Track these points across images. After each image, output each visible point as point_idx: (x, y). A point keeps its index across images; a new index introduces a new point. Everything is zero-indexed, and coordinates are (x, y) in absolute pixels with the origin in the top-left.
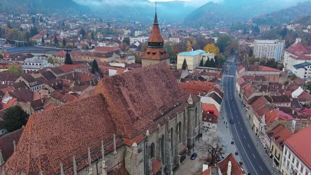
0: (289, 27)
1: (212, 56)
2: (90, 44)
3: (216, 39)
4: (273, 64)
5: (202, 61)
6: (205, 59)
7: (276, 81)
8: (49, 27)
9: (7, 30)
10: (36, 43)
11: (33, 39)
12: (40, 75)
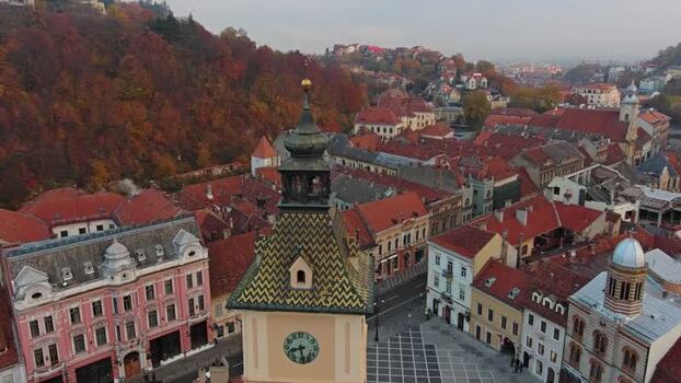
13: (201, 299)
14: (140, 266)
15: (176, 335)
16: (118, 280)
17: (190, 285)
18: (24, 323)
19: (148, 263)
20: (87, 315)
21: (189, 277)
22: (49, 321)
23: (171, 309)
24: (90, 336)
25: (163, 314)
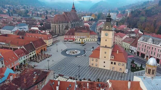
1: (93, 18)
5: (89, 19)
8: (31, 10)
11: (28, 14)
12: (41, 21)
14: (153, 43)
16: (147, 43)
17: (159, 51)
18: (138, 43)
19: (155, 44)
20: (144, 46)
21: (159, 50)
22: (140, 44)
23: (155, 53)
24: (144, 49)
25: (153, 53)
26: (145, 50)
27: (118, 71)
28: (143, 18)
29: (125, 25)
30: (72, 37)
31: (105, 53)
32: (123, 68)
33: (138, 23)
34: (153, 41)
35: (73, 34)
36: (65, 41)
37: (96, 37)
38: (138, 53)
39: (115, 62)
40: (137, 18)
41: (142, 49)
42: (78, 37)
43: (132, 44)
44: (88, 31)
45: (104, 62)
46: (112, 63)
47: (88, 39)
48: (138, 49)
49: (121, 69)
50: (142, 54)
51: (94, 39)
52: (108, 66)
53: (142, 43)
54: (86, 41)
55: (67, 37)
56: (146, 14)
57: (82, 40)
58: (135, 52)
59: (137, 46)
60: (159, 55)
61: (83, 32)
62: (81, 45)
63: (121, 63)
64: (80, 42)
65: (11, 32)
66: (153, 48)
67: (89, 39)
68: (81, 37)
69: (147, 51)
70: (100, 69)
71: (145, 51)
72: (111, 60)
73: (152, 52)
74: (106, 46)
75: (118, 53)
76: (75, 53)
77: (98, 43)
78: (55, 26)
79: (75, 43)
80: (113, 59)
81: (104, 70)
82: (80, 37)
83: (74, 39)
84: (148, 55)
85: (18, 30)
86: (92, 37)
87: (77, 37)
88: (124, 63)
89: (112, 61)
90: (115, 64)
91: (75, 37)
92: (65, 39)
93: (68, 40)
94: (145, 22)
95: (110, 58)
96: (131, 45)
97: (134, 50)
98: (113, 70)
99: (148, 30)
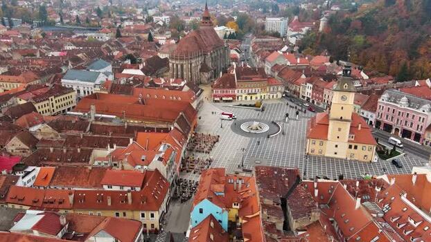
0: (303, 6)
1: (233, 31)
2: (116, 23)
3: (235, 18)
4: (276, 35)
5: (226, 35)
6: (228, 33)
7: (276, 44)
9: (16, 9)
10: (55, 23)
11: (50, 19)
13: (422, 127)
14: (409, 106)
15: (410, 132)
16: (399, 106)
17: (419, 120)
18: (379, 104)
19: (413, 107)
20: (391, 111)
21: (420, 118)
22: (383, 107)
23: (412, 124)
24: (390, 117)
25: (409, 123)
26: (392, 117)
27: (362, 159)
28: (359, 39)
29: (325, 55)
30: (230, 92)
31: (340, 130)
32: (369, 154)
33: (350, 49)
34: (409, 101)
35: (233, 86)
36: (216, 101)
37: (280, 89)
38: (378, 123)
39: (356, 144)
40: (346, 37)
41: (387, 116)
42: (243, 91)
43: (364, 105)
44: (263, 77)
45: (336, 146)
46: (350, 147)
47: (263, 95)
48: (379, 115)
49: (366, 156)
50: (386, 125)
51: (275, 95)
52: (343, 152)
53: (387, 105)
54: (259, 98)
55: (219, 92)
56: (362, 26)
57: (251, 97)
58: (371, 122)
59: (376, 111)
60: (420, 127)
61: (254, 79)
62: (257, 110)
63: (367, 146)
64: (253, 103)
65: (95, 87)
66: (408, 114)
67: (265, 94)
68: (250, 92)
69: (398, 120)
70: (327, 157)
71: (392, 120)
72: (349, 141)
73: (406, 122)
74: (341, 118)
75: (359, 128)
76: (259, 128)
77: (287, 104)
78: (182, 66)
79: (240, 105)
80: (353, 139)
81: (337, 159)
82: (247, 91)
83: (235, 96)
84: (399, 127)
85: (107, 79)
86: (272, 89)
87: (240, 91)
88: (372, 146)
89: (351, 144)
90: (356, 147)
91: (236, 91)
92: (215, 96)
93: (221, 99)
94: (365, 48)
95: (347, 139)
96: (363, 108)
97: (369, 117)
98: (352, 159)
99: (374, 67)
